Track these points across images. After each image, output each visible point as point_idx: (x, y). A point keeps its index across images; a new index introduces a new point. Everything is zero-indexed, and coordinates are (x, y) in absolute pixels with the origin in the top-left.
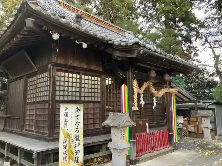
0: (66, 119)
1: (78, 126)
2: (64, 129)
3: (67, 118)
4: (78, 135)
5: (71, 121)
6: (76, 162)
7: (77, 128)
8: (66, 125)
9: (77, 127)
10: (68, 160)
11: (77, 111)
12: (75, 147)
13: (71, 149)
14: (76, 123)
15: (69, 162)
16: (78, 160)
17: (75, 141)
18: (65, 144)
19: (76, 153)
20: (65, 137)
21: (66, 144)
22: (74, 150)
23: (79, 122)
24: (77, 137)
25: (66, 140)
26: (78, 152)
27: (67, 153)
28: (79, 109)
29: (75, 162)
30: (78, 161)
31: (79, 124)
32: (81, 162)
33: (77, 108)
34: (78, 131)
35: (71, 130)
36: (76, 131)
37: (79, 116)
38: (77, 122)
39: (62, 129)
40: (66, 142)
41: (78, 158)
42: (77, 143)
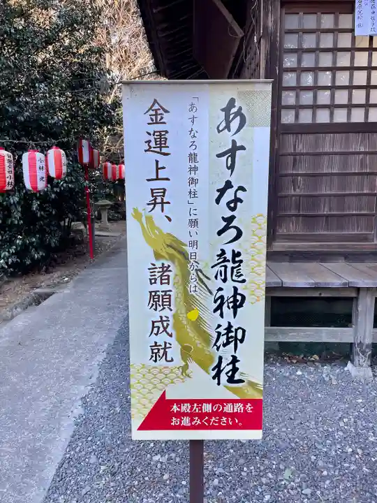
0: (158, 169)
1: (233, 209)
2: (149, 219)
3: (163, 161)
4: (236, 255)
5: (193, 181)
6: (224, 378)
7: (229, 220)
8: (158, 199)
9: (229, 214)
10: (178, 362)
11: (228, 127)
12: (220, 307)
13: (193, 316)
14: (222, 192)
15: (185, 368)
16: (235, 370)
17: (219, 283)
18: (157, 287)
19: (223, 339)
20: (158, 256)
21: (165, 287)
22: (213, 322)
23: (241, 188)
24: (230, 265)
25: (165, 269)
26: (233, 337)
27: (169, 330)
28: (239, 113)
29: (217, 376)
30: (237, 377)
31: (240, 194)
32: (252, 384)
33: (227, 110)
34: (233, 233)
35: (194, 223)
36: (220, 233)
37: (238, 153)
38: (228, 185)
39: (137, 215)
40: (165, 279)
41: (235, 360)
42: (228, 293)
